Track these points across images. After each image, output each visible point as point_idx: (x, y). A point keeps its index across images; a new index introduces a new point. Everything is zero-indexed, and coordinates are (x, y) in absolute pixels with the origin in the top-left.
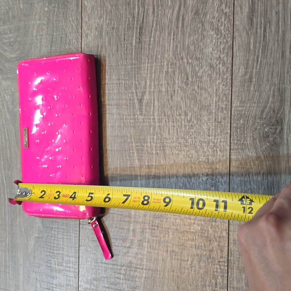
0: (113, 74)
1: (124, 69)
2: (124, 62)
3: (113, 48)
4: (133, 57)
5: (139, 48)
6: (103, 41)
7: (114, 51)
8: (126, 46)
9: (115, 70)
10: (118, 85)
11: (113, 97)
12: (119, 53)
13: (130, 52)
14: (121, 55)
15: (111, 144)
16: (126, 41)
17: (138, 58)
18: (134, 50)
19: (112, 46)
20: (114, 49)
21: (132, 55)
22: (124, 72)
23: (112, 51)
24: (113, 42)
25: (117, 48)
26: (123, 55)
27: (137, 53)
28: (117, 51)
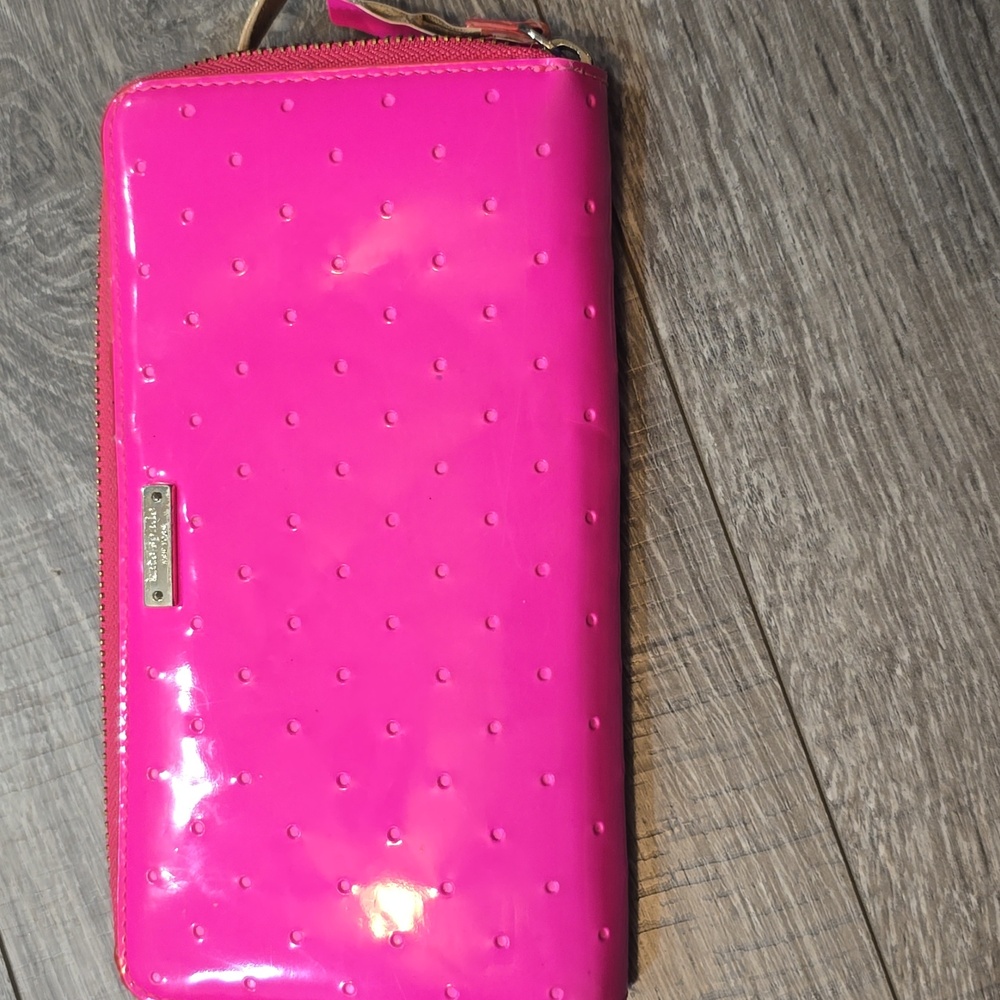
0: (854, 224)
1: (913, 167)
2: (902, 130)
3: (796, 85)
4: (949, 86)
5: (967, 23)
6: (719, 64)
7: (807, 95)
8: (878, 45)
9: (854, 192)
10: (910, 267)
11: (898, 343)
12: (850, 96)
13: (916, 67)
14: (868, 101)
15: (986, 606)
16: (866, 16)
17: (983, 78)
18: (935, 47)
19: (787, 77)
20: (810, 83)
21: (938, 77)
22: (919, 181)
23: (797, 99)
24: (786, 51)
25: (821, 72)
26: (874, 95)
27: (967, 57)
28: (835, 90)
